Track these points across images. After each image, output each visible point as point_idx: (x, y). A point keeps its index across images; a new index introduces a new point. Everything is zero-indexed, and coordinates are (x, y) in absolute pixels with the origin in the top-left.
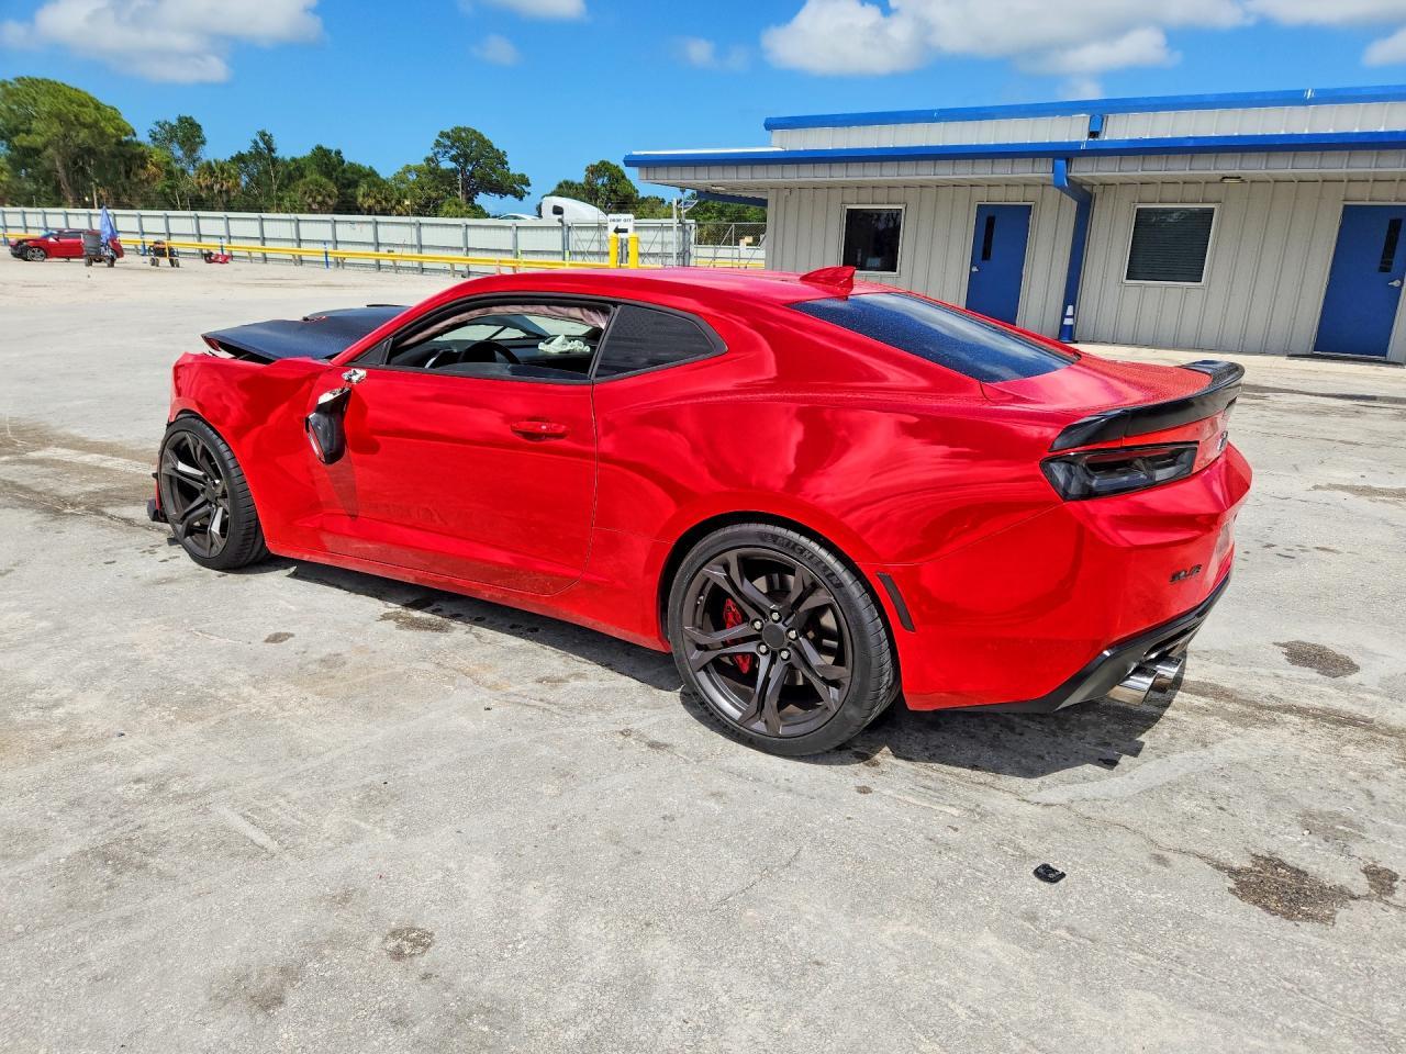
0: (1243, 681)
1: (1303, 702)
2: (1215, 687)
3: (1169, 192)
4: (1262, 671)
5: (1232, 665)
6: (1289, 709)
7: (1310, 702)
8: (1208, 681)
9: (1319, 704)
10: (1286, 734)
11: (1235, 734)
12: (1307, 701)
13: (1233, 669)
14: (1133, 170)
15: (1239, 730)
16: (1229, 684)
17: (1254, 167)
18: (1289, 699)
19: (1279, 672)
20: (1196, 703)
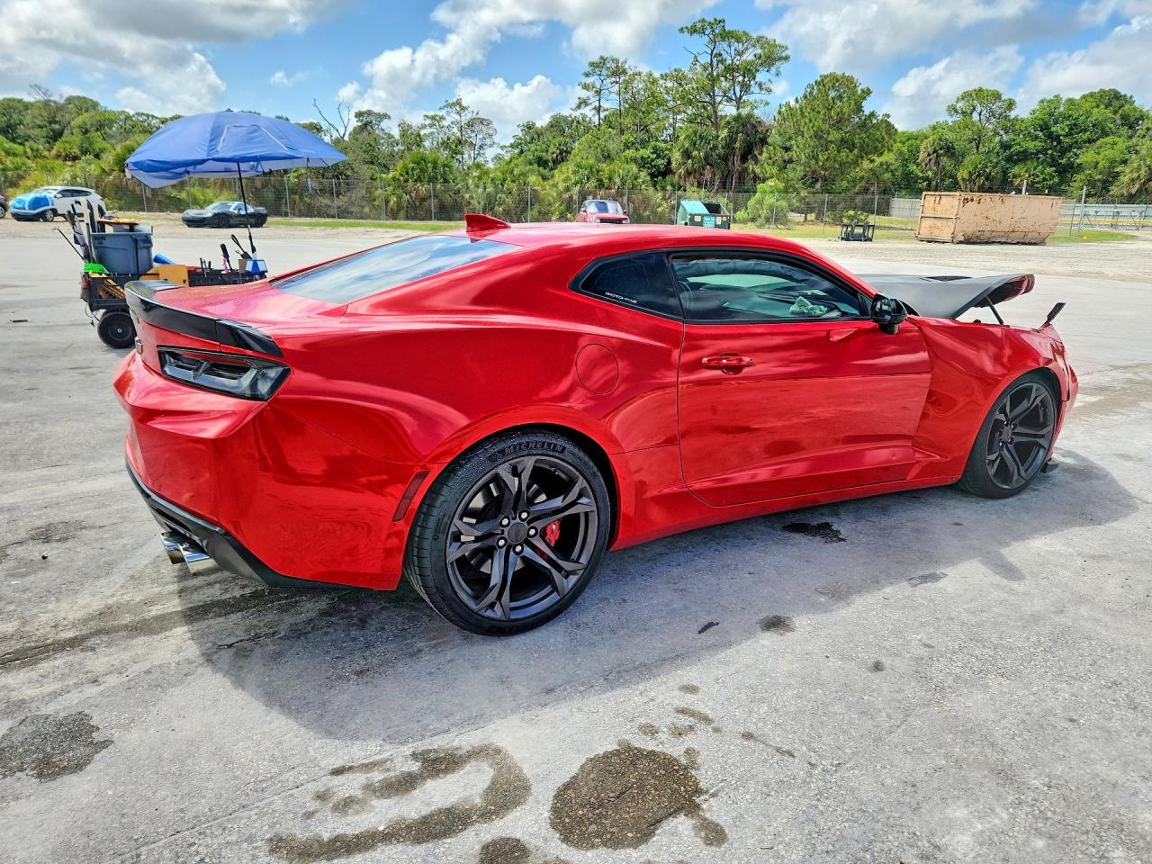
0: (126, 656)
1: (60, 661)
2: (152, 632)
4: (113, 680)
5: (148, 672)
6: (73, 643)
7: (51, 663)
8: (162, 635)
9: (45, 666)
10: (71, 617)
11: (113, 596)
12: (57, 663)
13: (146, 666)
15: (110, 601)
16: (140, 641)
18: (76, 657)
19: (95, 690)
20: (159, 607)
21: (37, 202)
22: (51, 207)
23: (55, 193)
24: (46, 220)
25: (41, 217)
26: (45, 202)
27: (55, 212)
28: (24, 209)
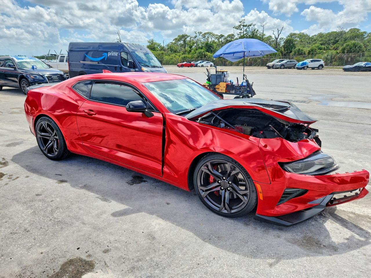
21: (303, 64)
22: (307, 65)
23: (309, 61)
24: (304, 69)
25: (303, 68)
26: (306, 64)
27: (307, 67)
28: (299, 66)
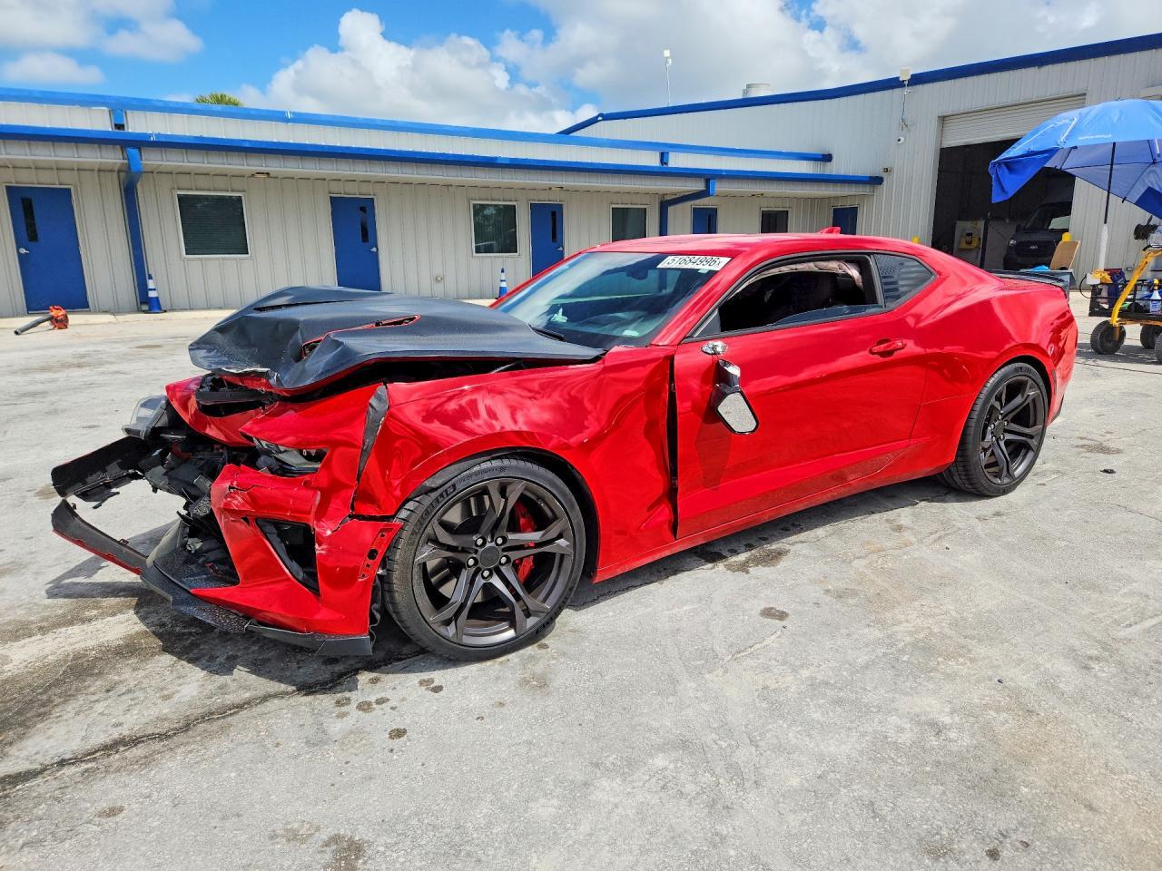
3: (202, 182)
14: (174, 161)
17: (275, 166)
